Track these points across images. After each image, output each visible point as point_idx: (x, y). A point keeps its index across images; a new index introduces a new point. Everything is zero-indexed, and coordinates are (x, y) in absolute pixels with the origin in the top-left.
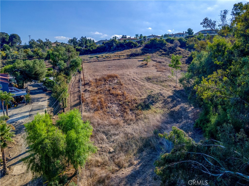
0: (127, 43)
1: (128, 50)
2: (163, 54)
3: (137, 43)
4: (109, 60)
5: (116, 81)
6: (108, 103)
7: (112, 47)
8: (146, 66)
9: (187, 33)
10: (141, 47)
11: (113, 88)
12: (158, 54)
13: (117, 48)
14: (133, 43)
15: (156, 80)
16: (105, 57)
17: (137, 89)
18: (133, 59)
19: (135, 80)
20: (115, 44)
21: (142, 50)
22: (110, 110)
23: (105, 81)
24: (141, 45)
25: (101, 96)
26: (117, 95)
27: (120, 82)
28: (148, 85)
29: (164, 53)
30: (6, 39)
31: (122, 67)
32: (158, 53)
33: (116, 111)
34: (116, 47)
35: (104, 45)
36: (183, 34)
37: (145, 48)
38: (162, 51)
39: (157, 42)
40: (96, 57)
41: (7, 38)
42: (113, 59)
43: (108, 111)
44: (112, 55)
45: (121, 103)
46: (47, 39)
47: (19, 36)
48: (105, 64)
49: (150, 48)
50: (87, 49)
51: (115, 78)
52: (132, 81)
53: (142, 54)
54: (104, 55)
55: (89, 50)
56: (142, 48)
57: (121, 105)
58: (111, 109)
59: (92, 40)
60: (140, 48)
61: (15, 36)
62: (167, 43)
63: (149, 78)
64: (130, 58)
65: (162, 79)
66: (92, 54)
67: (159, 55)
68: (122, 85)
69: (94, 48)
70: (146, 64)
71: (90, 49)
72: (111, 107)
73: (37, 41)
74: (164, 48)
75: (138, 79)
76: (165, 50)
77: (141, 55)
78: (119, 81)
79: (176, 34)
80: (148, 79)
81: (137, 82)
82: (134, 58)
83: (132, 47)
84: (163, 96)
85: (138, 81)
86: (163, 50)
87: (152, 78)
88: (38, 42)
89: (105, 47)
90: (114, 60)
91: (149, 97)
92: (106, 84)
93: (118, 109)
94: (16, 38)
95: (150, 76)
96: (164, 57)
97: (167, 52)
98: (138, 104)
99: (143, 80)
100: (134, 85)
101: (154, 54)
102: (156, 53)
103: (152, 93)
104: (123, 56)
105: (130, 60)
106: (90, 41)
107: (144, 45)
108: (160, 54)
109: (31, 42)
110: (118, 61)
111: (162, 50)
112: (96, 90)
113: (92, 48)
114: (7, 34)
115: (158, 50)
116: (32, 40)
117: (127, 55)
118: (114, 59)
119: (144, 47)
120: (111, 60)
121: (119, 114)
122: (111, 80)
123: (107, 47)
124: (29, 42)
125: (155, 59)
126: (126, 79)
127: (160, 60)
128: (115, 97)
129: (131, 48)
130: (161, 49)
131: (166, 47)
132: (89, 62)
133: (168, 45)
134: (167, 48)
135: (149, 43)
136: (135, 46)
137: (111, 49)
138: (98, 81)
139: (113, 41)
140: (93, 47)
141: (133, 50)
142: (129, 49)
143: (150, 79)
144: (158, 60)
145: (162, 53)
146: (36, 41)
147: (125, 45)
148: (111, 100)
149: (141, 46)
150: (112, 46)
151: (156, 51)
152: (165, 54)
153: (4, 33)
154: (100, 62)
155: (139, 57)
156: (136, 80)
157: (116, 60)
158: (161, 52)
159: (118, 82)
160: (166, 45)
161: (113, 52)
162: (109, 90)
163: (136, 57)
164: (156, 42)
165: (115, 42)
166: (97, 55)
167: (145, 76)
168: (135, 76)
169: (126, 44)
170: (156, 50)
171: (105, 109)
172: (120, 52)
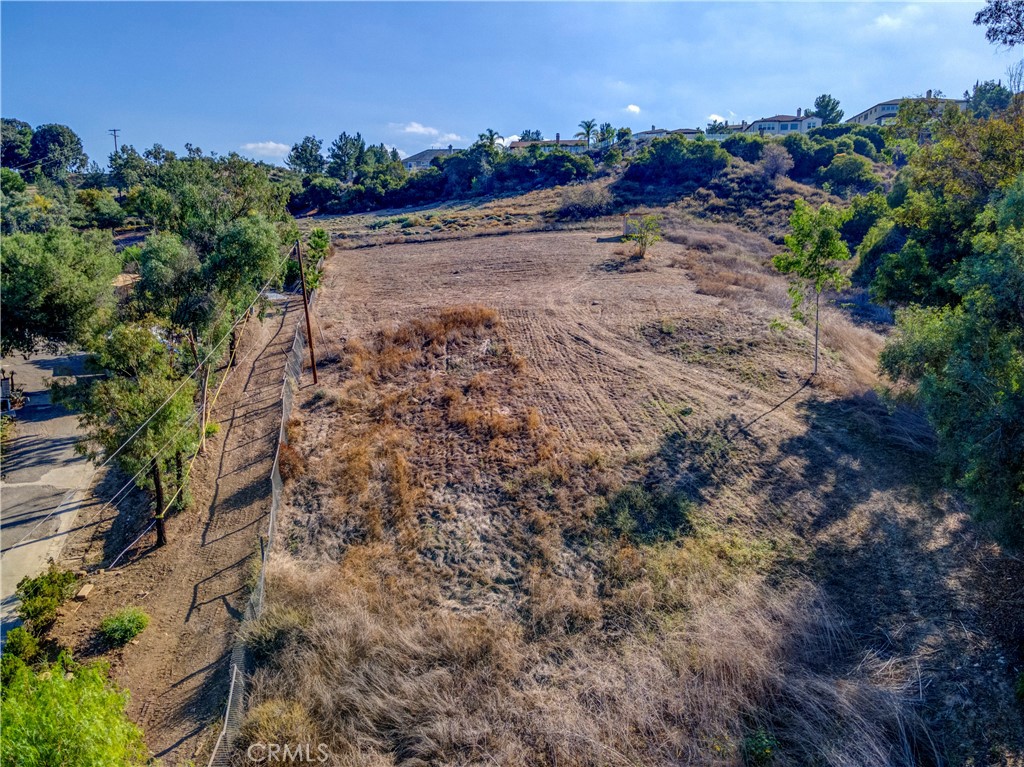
0: (546, 161)
1: (550, 192)
2: (714, 209)
3: (591, 162)
4: (458, 239)
5: (485, 345)
6: (436, 487)
7: (474, 180)
8: (639, 265)
9: (817, 115)
10: (608, 175)
11: (466, 390)
12: (691, 209)
13: (497, 184)
14: (571, 161)
15: (700, 340)
16: (440, 224)
17: (601, 397)
18: (571, 230)
19: (587, 342)
20: (489, 163)
21: (614, 188)
22: (441, 536)
23: (427, 344)
24: (609, 166)
25: (396, 436)
26: (490, 433)
27: (506, 350)
28: (662, 370)
29: (721, 202)
30: (19, 147)
31: (521, 269)
32: (689, 206)
33: (476, 545)
34: (491, 180)
35: (441, 169)
36: (796, 120)
37: (630, 183)
38: (708, 195)
39: (685, 151)
40: (400, 221)
41: (24, 143)
42: (477, 230)
43: (431, 541)
44: (472, 212)
45: (507, 486)
46: (194, 147)
47: (75, 136)
48: (435, 257)
49: (649, 181)
50: (362, 188)
51: (481, 330)
52: (570, 345)
53: (616, 208)
54: (438, 213)
55: (371, 194)
56: (611, 180)
57: (508, 498)
58: (450, 526)
59: (390, 150)
60: (602, 180)
61: (59, 134)
62: (731, 160)
63: (661, 331)
64: (560, 226)
65: (731, 337)
66: (384, 212)
67: (693, 213)
68: (515, 368)
69: (393, 185)
70: (638, 257)
71: (375, 189)
72: (447, 512)
73: (148, 154)
74: (716, 181)
75: (604, 332)
76: (722, 192)
77: (609, 213)
78: (500, 347)
79: (764, 121)
80: (659, 337)
81: (598, 351)
82: (578, 225)
83: (564, 179)
84: (755, 442)
85: (602, 345)
86: (711, 192)
87: (679, 330)
88: (152, 160)
89: (445, 180)
90: (480, 235)
91: (675, 444)
92: (434, 361)
93: (492, 531)
94: (61, 145)
95: (665, 317)
96: (718, 221)
97: (731, 199)
98: (611, 496)
99: (628, 339)
100: (584, 371)
101: (670, 209)
102: (681, 204)
103: (688, 419)
104: (526, 216)
105: (560, 235)
106: (379, 154)
107: (620, 166)
108: (701, 209)
109: (120, 158)
110: (500, 241)
111: (709, 189)
112: (372, 397)
113: (385, 185)
114: (26, 125)
115: (690, 190)
116: (124, 149)
117: (541, 214)
118: (482, 230)
119: (622, 175)
120: (467, 239)
122: (461, 339)
123: (454, 178)
124: (112, 159)
125: (680, 232)
126: (540, 334)
127: (703, 237)
128: (476, 442)
129: (563, 184)
130: (703, 186)
131: (726, 175)
132: (361, 247)
133: (733, 167)
134: (732, 181)
135: (647, 155)
136: (582, 174)
137: (470, 188)
138: (392, 345)
139: (481, 153)
140: (388, 177)
141: (574, 192)
142: (552, 186)
143: (669, 334)
144: (695, 236)
145: (711, 202)
146: (141, 152)
147: (533, 168)
148: (449, 466)
149: (609, 171)
150: (477, 172)
151: (679, 195)
152: (723, 208)
153: (15, 121)
154: (417, 245)
155: (601, 223)
156: (593, 341)
157: (489, 235)
158: (704, 198)
159: (494, 353)
160: (725, 166)
161: (481, 202)
162: (446, 401)
163: (589, 224)
164: (677, 154)
165: (488, 154)
166: (404, 216)
167: (641, 319)
168: (585, 320)
169: (539, 165)
170: (680, 189)
172: (510, 201)
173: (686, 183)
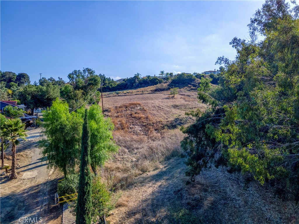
0: (152, 80)
1: (153, 86)
2: (192, 89)
3: (163, 80)
4: (131, 95)
5: (139, 108)
6: (130, 125)
8: (173, 98)
10: (167, 83)
11: (135, 113)
12: (187, 89)
13: (140, 85)
14: (158, 80)
15: (184, 107)
16: (126, 93)
17: (163, 114)
18: (158, 93)
19: (160, 107)
20: (137, 80)
23: (126, 108)
25: (122, 119)
26: (140, 118)
27: (143, 108)
28: (174, 110)
30: (12, 79)
32: (186, 89)
33: (139, 131)
34: (138, 84)
35: (125, 82)
36: (214, 72)
37: (172, 84)
38: (191, 86)
40: (116, 93)
41: (14, 78)
42: (135, 93)
43: (130, 131)
44: (134, 91)
45: (144, 124)
46: (60, 78)
47: (28, 76)
48: (126, 98)
49: (177, 83)
50: (106, 86)
51: (138, 106)
52: (157, 108)
54: (125, 91)
55: (108, 88)
56: (168, 84)
57: (144, 126)
58: (133, 129)
59: (111, 79)
60: (165, 84)
61: (24, 75)
62: (197, 79)
63: (176, 106)
64: (155, 93)
67: (187, 90)
68: (145, 111)
69: (113, 86)
71: (109, 86)
72: (133, 128)
73: (49, 79)
74: (193, 83)
75: (164, 106)
76: (194, 86)
77: (167, 90)
79: (206, 72)
81: (162, 108)
82: (159, 92)
83: (156, 83)
87: (180, 105)
88: (50, 81)
89: (126, 85)
91: (177, 120)
92: (128, 110)
93: (141, 130)
94: (24, 78)
95: (177, 104)
97: (196, 87)
98: (164, 125)
99: (169, 107)
100: (159, 111)
101: (182, 89)
102: (184, 88)
103: (180, 117)
104: (147, 91)
106: (109, 79)
108: (189, 89)
109: (42, 80)
110: (141, 95)
112: (116, 115)
113: (111, 85)
114: (14, 73)
115: (187, 86)
116: (43, 78)
117: (151, 90)
119: (170, 82)
120: (133, 95)
121: (143, 133)
122: (133, 107)
123: (129, 84)
125: (183, 93)
126: (150, 106)
127: (189, 94)
128: (138, 119)
131: (195, 82)
134: (197, 83)
136: (160, 82)
137: (133, 86)
138: (119, 108)
139: (135, 78)
141: (159, 86)
143: (178, 106)
144: (186, 94)
146: (47, 79)
147: (149, 81)
148: (133, 122)
149: (167, 82)
150: (135, 82)
151: (184, 87)
152: (194, 89)
154: (121, 97)
155: (165, 92)
156: (162, 107)
157: (138, 94)
158: (190, 87)
159: (141, 109)
160: (195, 80)
161: (136, 89)
162: (131, 115)
163: (162, 92)
165: (137, 78)
167: (172, 104)
168: (160, 104)
170: (184, 85)
171: (126, 129)
172: (143, 88)
173: (186, 84)
